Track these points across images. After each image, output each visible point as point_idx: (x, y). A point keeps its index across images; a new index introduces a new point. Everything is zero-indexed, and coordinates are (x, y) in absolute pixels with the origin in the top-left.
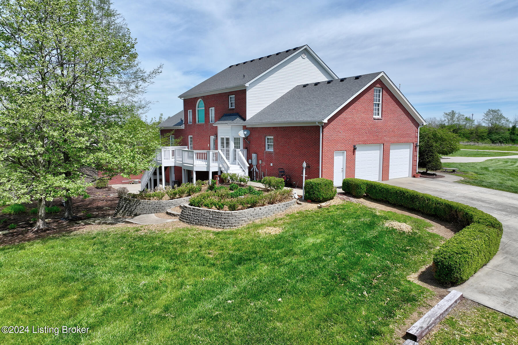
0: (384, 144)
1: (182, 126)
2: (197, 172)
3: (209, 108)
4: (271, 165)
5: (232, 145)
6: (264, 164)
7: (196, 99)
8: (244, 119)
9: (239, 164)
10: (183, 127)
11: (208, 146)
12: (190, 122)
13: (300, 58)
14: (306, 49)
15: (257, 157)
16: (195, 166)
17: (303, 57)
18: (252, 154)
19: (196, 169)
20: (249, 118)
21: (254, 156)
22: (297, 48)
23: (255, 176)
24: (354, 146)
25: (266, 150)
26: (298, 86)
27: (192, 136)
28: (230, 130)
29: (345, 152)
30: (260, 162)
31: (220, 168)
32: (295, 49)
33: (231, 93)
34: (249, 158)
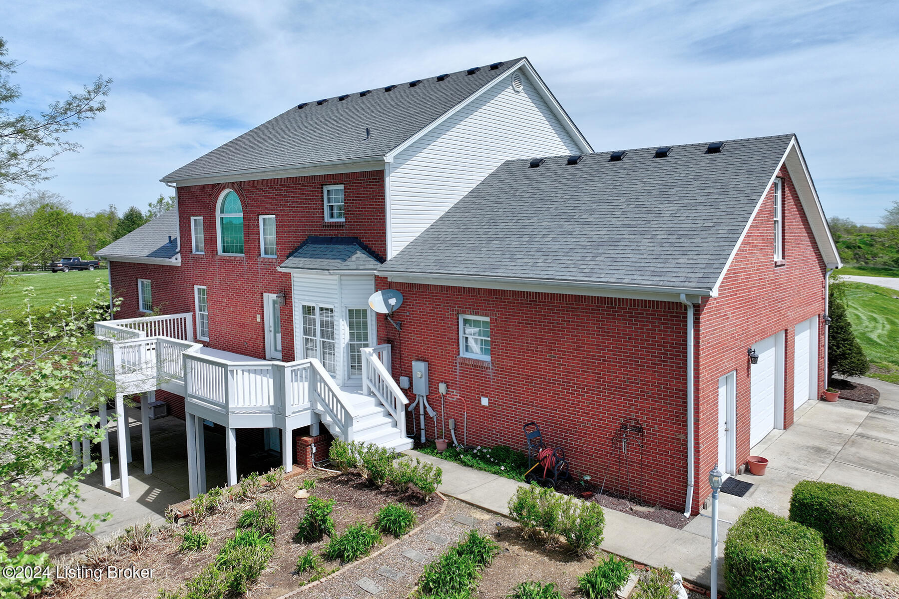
0: (786, 330)
1: (174, 258)
2: (241, 434)
3: (258, 215)
4: (485, 401)
5: (342, 332)
6: (456, 395)
7: (217, 188)
8: (381, 258)
10: (176, 261)
11: (259, 320)
12: (197, 250)
13: (510, 90)
14: (520, 69)
15: (430, 371)
16: (233, 413)
17: (517, 89)
18: (413, 363)
19: (235, 423)
20: (395, 254)
21: (419, 369)
22: (501, 64)
23: (423, 426)
24: (749, 351)
25: (461, 355)
26: (507, 163)
27: (205, 287)
28: (336, 287)
29: (735, 373)
30: (442, 388)
32: (494, 67)
33: (333, 179)
34: (399, 370)
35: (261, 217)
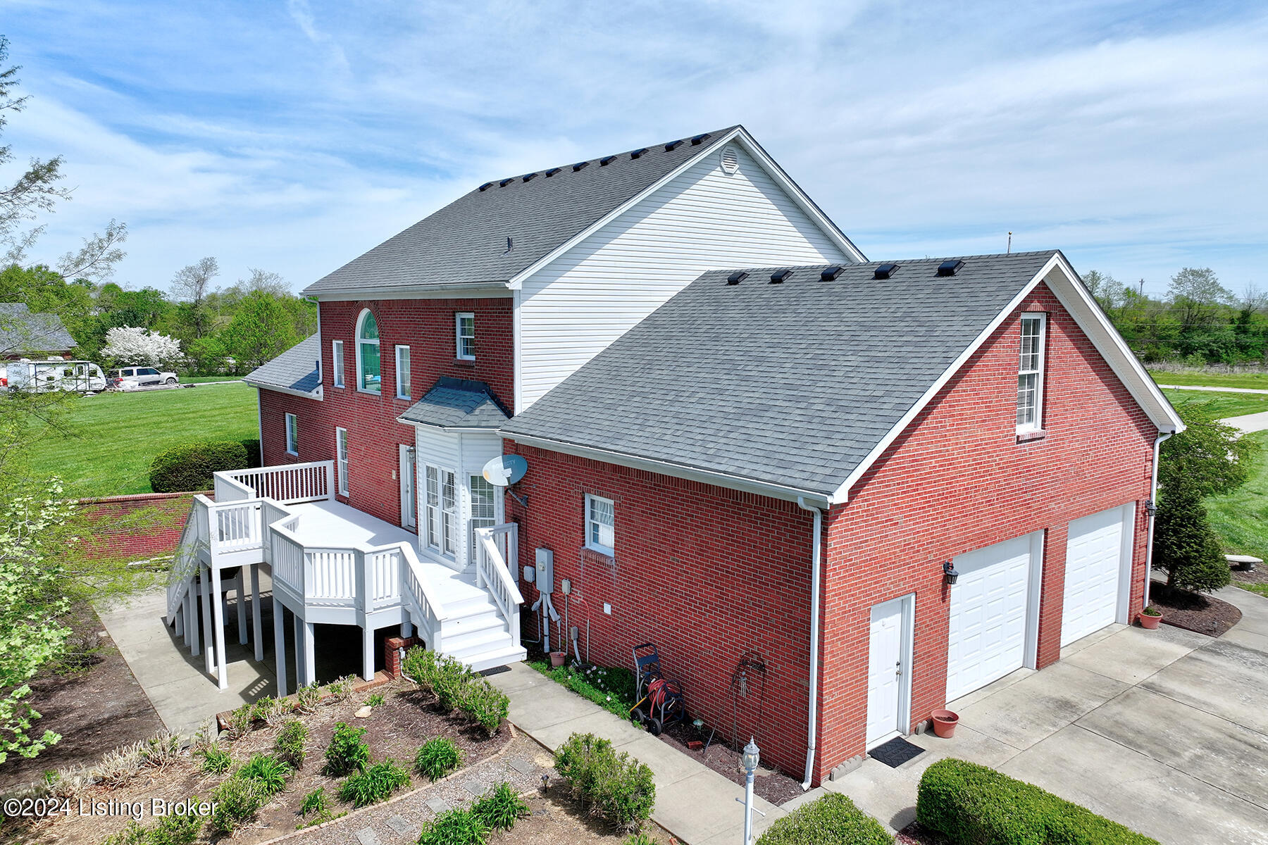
0: (1046, 530)
1: (314, 391)
3: (394, 345)
4: (607, 609)
5: (463, 506)
6: (579, 598)
7: (355, 306)
8: (509, 412)
9: (485, 587)
10: (318, 394)
11: (394, 477)
12: (340, 383)
13: (717, 172)
14: (736, 141)
15: (556, 561)
17: (727, 170)
18: (537, 551)
20: (526, 407)
21: (542, 556)
22: (706, 136)
23: (546, 632)
24: (948, 566)
25: (587, 546)
26: (708, 275)
27: (345, 430)
28: (454, 447)
29: (913, 597)
30: (565, 586)
31: (407, 614)
32: (697, 141)
33: (464, 305)
34: (524, 559)
35: (398, 347)
